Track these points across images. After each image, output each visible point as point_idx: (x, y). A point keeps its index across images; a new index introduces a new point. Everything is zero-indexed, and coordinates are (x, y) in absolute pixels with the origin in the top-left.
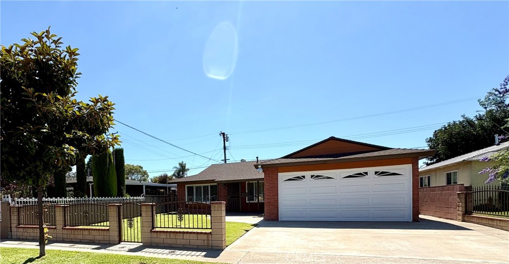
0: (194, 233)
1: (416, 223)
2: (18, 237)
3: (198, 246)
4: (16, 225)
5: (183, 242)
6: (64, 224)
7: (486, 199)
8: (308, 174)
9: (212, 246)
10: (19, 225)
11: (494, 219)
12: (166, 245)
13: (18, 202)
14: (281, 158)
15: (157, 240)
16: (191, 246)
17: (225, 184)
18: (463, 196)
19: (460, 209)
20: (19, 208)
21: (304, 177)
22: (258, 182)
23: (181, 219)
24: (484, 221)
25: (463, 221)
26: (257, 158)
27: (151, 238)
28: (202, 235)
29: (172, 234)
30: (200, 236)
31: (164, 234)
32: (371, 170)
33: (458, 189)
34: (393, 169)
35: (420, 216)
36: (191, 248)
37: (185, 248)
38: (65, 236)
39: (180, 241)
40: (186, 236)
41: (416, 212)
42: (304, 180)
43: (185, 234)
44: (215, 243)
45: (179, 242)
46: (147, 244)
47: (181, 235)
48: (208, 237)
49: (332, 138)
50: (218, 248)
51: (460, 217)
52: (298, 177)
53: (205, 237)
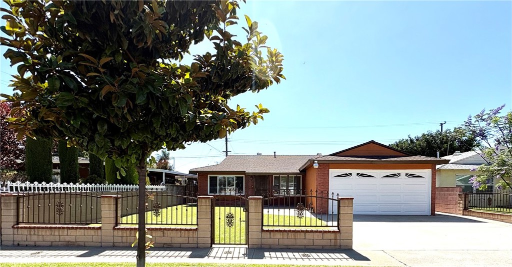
0: (320, 232)
1: (432, 217)
2: (16, 243)
3: (323, 246)
4: (12, 224)
5: (305, 242)
6: (115, 222)
7: (486, 199)
8: (354, 172)
9: (340, 246)
10: (18, 224)
11: (494, 214)
12: (282, 247)
13: (11, 188)
14: (329, 155)
15: (270, 242)
17: (252, 177)
18: (463, 196)
19: (461, 205)
20: (18, 197)
21: (351, 174)
22: (288, 176)
23: (300, 216)
24: (485, 216)
25: (463, 215)
26: (275, 152)
27: (261, 238)
28: (329, 234)
29: (290, 234)
30: (327, 236)
31: (280, 233)
32: (403, 172)
33: (458, 190)
34: (417, 173)
35: (436, 213)
36: (314, 249)
37: (307, 249)
38: (118, 240)
39: (301, 241)
40: (308, 236)
41: (433, 210)
42: (351, 177)
43: (307, 234)
44: (343, 243)
45: (299, 242)
46: (255, 247)
47: (303, 234)
48: (336, 236)
49: (372, 142)
50: (347, 248)
51: (461, 212)
52: (346, 174)
53: (332, 236)
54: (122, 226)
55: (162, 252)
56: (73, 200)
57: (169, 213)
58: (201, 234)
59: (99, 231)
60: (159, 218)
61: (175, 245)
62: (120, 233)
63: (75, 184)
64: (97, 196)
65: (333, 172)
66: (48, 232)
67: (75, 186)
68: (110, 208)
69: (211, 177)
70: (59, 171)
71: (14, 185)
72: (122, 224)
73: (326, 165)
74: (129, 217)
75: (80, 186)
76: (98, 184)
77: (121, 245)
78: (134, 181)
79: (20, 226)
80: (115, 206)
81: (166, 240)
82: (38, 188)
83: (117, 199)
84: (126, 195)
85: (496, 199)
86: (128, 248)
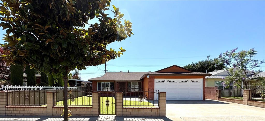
0: (150, 108)
1: (203, 101)
2: (7, 114)
3: (152, 115)
4: (5, 105)
5: (143, 113)
6: (53, 104)
7: (229, 92)
8: (166, 80)
9: (160, 115)
10: (7, 105)
11: (233, 100)
12: (132, 116)
13: (4, 89)
14: (155, 72)
15: (127, 113)
16: (147, 116)
17: (118, 82)
18: (218, 91)
19: (217, 96)
20: (7, 93)
21: (165, 81)
22: (135, 82)
23: (141, 101)
24: (229, 100)
25: (218, 100)
27: (122, 112)
28: (154, 110)
29: (136, 109)
30: (153, 110)
31: (131, 109)
32: (190, 80)
33: (216, 88)
34: (196, 80)
35: (205, 99)
36: (147, 117)
37: (144, 117)
38: (55, 113)
39: (141, 113)
40: (145, 110)
41: (204, 98)
42: (165, 82)
44: (161, 114)
46: (120, 116)
47: (142, 109)
48: (158, 111)
49: (175, 66)
50: (163, 116)
51: (217, 99)
52: (163, 81)
53: (156, 110)
54: (57, 106)
55: (75, 118)
56: (33, 94)
57: (79, 100)
58: (94, 110)
59: (46, 109)
60: (74, 102)
61: (81, 115)
62: (56, 109)
63: (34, 86)
64: (44, 92)
65: (156, 80)
66: (22, 109)
67: (34, 87)
68: (51, 98)
69: (98, 83)
70: (26, 80)
71: (5, 87)
72: (57, 105)
73: (153, 76)
74: (60, 102)
75: (37, 87)
76: (45, 86)
77: (56, 115)
78: (62, 85)
79: (9, 106)
80: (53, 97)
81: (77, 113)
82: (17, 88)
83: (54, 93)
84: (58, 91)
85: (234, 93)
86: (59, 116)
